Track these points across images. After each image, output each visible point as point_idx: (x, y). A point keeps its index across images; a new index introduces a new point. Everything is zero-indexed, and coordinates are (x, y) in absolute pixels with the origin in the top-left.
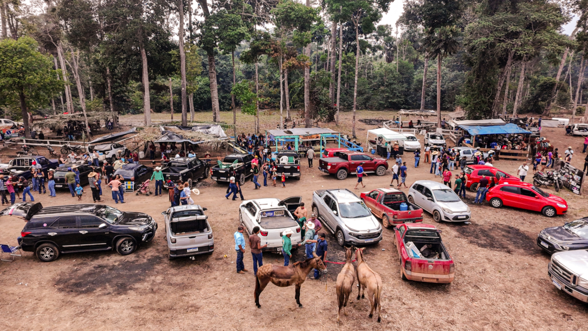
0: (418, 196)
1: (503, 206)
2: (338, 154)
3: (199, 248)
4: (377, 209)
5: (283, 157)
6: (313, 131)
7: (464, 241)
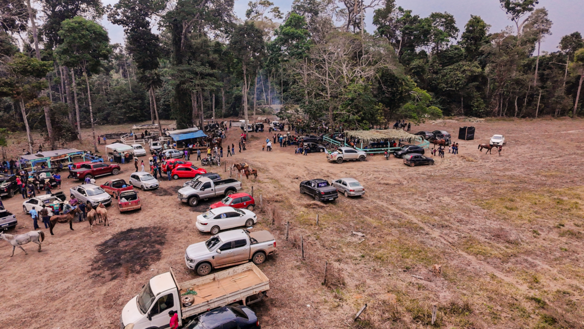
0: (134, 181)
1: (179, 178)
2: (84, 166)
3: (9, 224)
4: (110, 190)
5: (41, 174)
6: (60, 152)
7: (153, 196)
